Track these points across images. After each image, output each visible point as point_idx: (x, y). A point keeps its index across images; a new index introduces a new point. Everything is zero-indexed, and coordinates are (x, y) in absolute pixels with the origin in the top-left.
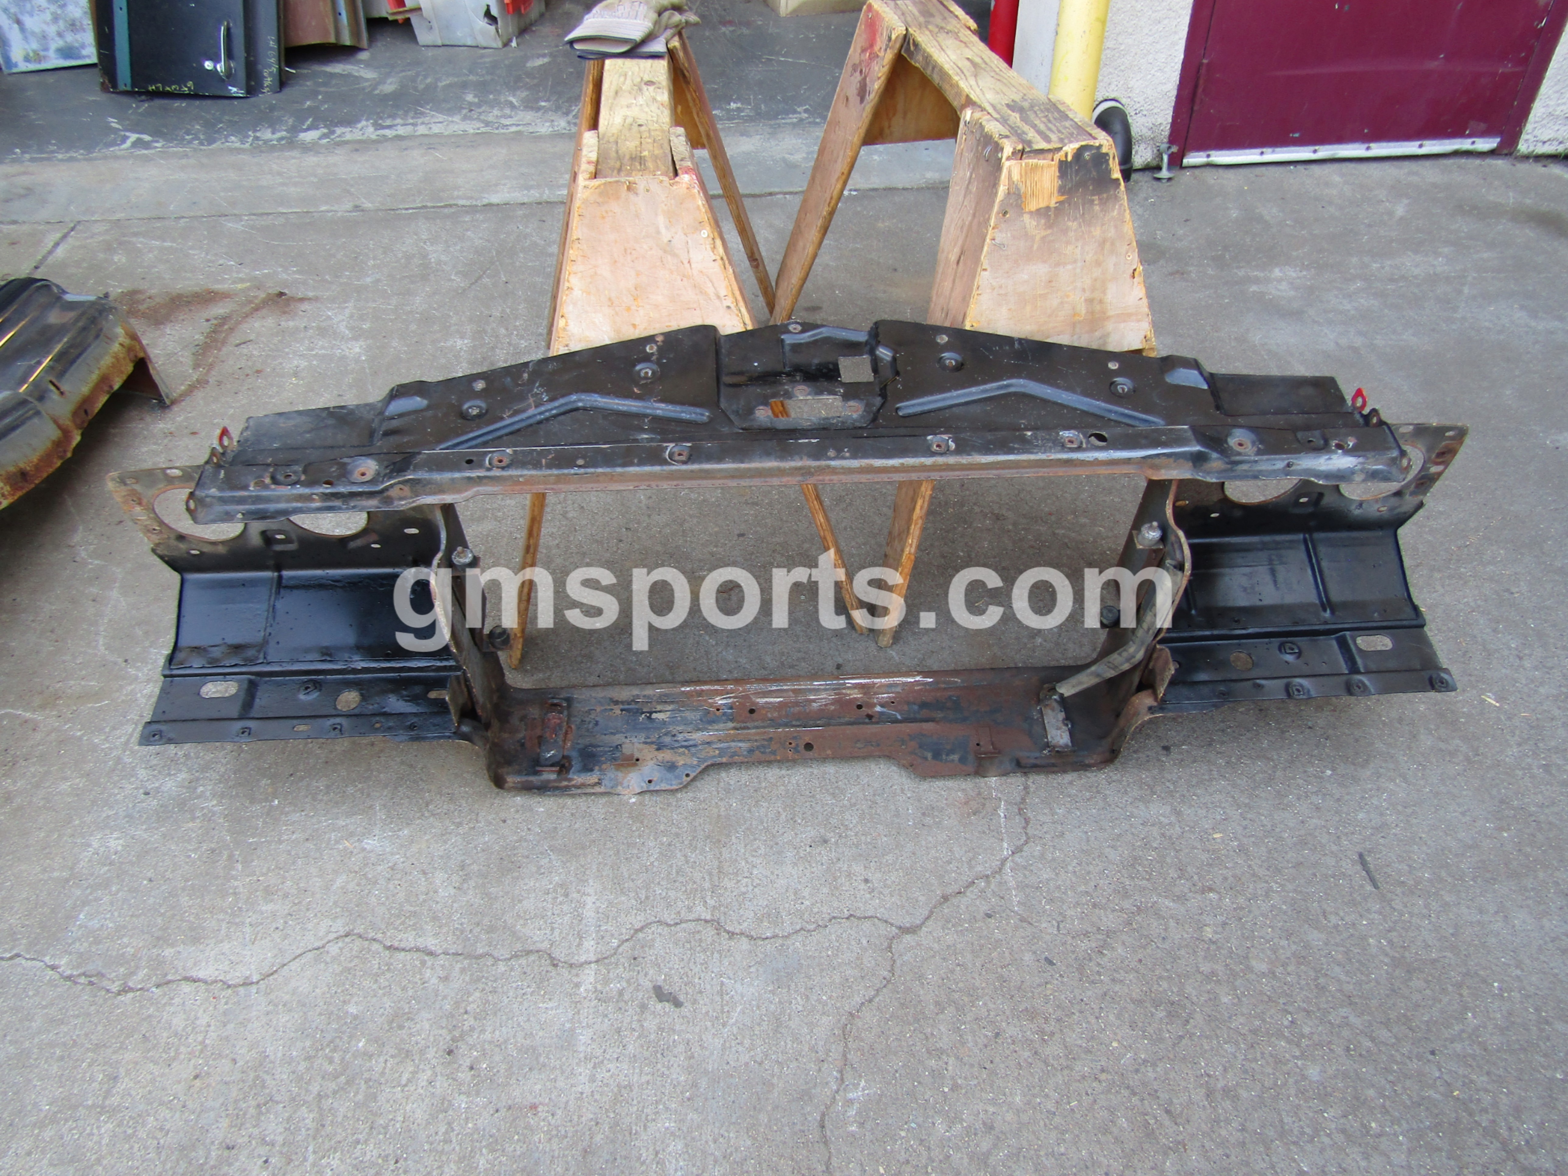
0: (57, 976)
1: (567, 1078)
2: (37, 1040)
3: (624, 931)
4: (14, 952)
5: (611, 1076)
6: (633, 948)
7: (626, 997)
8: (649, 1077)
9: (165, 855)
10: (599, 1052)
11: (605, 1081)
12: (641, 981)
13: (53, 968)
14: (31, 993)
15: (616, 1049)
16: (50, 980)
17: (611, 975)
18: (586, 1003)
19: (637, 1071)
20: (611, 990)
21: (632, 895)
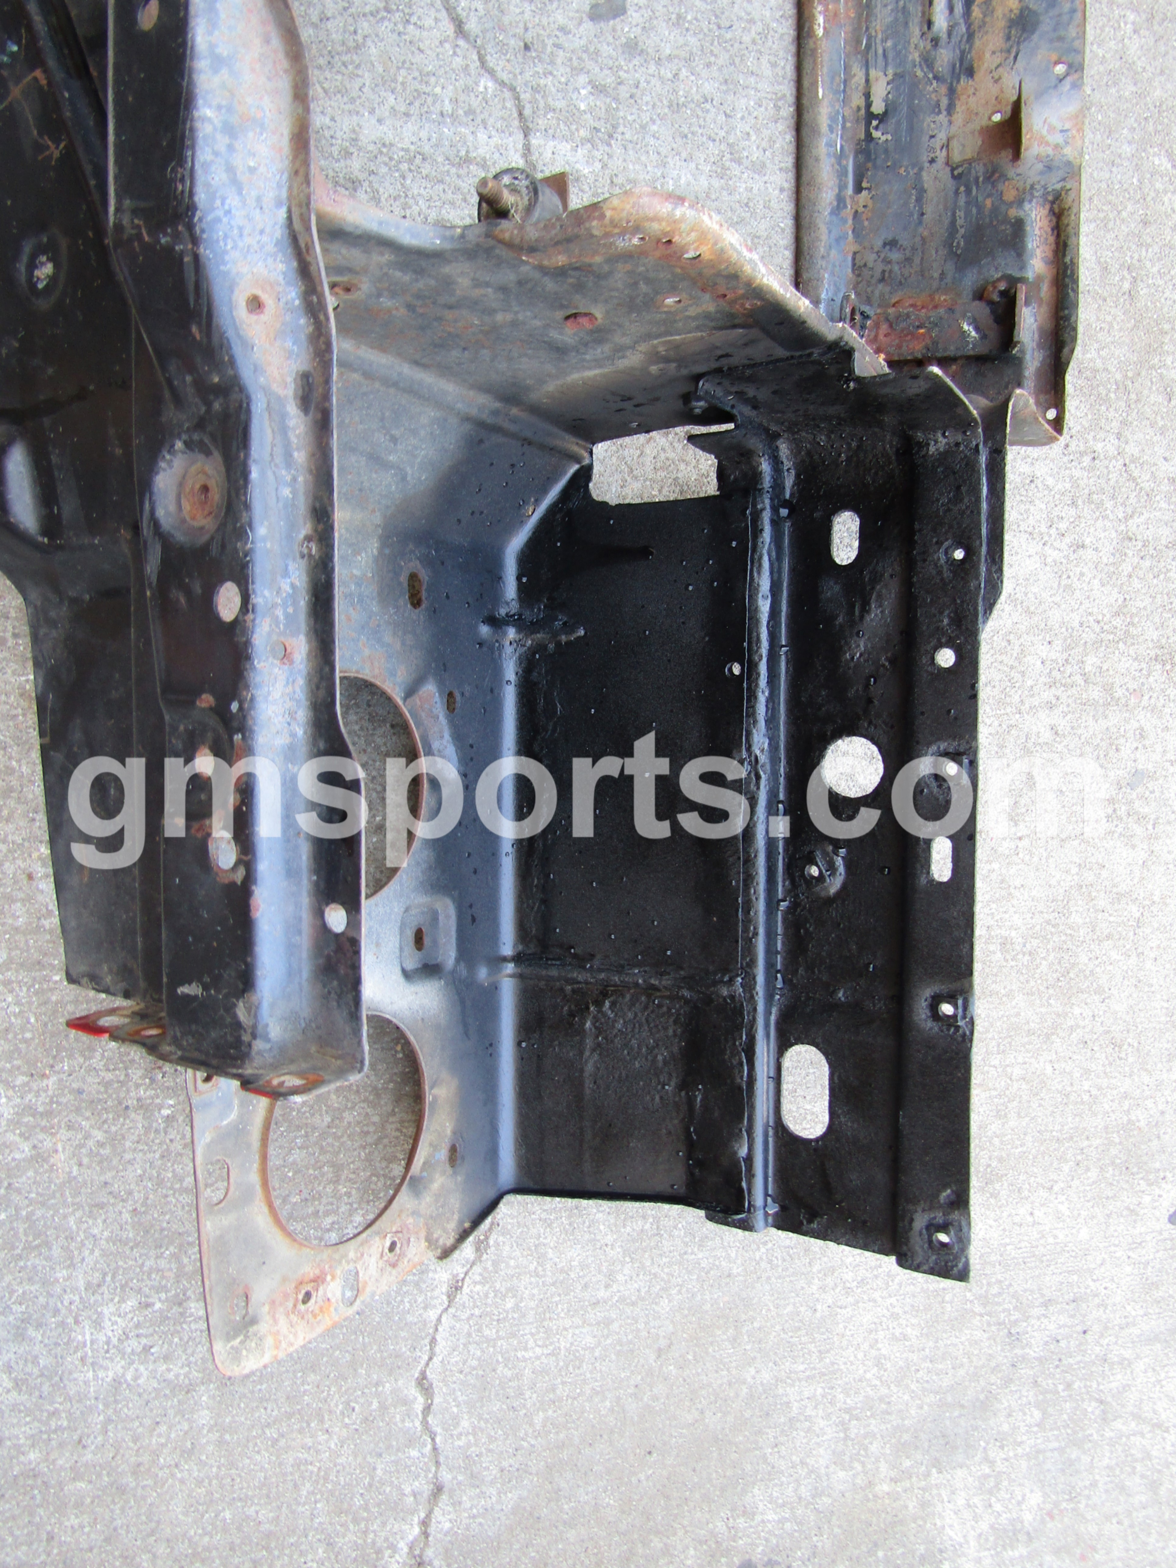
0: (477, 1269)
1: (753, 214)
2: (609, 1239)
3: (458, 61)
4: (413, 1392)
5: (758, 131)
6: (502, 48)
7: (610, 80)
8: (764, 61)
9: (160, 1182)
10: (713, 149)
11: (764, 144)
12: (578, 43)
13: (456, 1287)
14: (510, 1304)
15: (710, 117)
16: (484, 1281)
17: (560, 104)
18: (616, 163)
19: (752, 80)
20: (591, 110)
21: (365, 26)
